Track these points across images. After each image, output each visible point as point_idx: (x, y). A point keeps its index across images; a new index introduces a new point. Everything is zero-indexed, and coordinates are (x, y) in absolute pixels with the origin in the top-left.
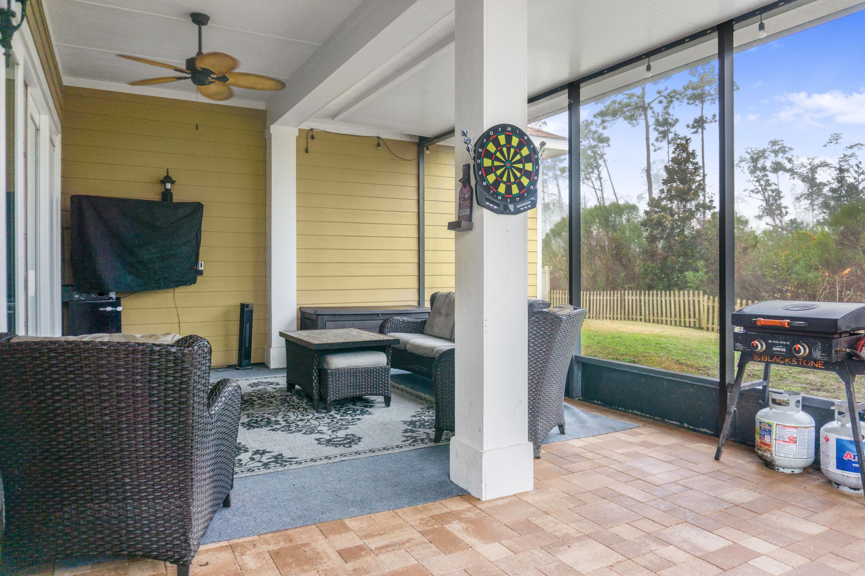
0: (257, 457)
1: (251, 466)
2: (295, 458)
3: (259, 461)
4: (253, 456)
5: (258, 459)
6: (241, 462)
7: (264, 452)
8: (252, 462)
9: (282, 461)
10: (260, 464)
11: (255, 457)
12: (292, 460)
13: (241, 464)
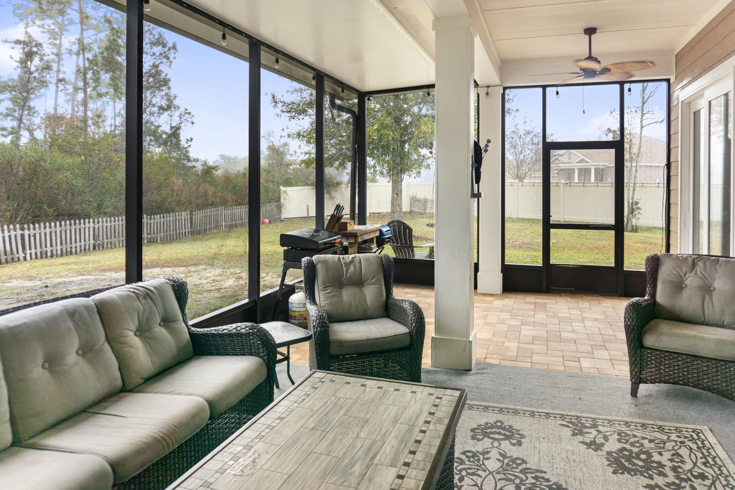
0: (599, 440)
1: (609, 429)
2: (562, 425)
3: (599, 432)
4: (604, 442)
5: (600, 436)
6: (619, 437)
7: (589, 445)
8: (607, 434)
9: (577, 426)
10: (600, 428)
11: (602, 441)
12: (566, 423)
13: (619, 434)
